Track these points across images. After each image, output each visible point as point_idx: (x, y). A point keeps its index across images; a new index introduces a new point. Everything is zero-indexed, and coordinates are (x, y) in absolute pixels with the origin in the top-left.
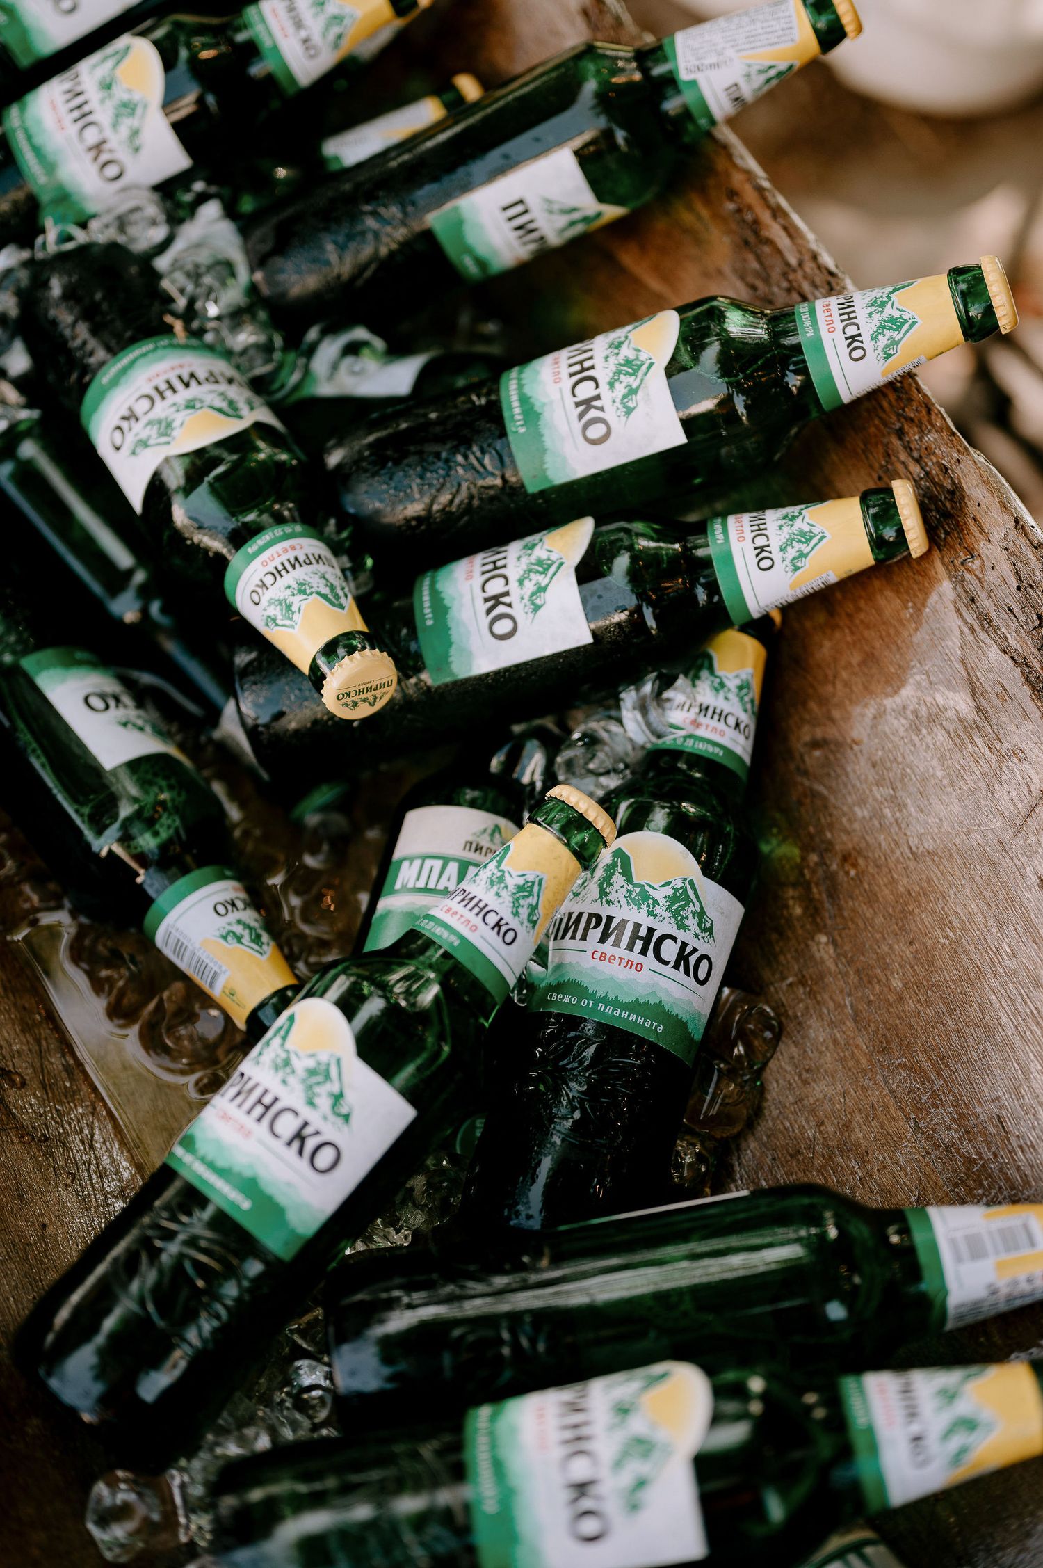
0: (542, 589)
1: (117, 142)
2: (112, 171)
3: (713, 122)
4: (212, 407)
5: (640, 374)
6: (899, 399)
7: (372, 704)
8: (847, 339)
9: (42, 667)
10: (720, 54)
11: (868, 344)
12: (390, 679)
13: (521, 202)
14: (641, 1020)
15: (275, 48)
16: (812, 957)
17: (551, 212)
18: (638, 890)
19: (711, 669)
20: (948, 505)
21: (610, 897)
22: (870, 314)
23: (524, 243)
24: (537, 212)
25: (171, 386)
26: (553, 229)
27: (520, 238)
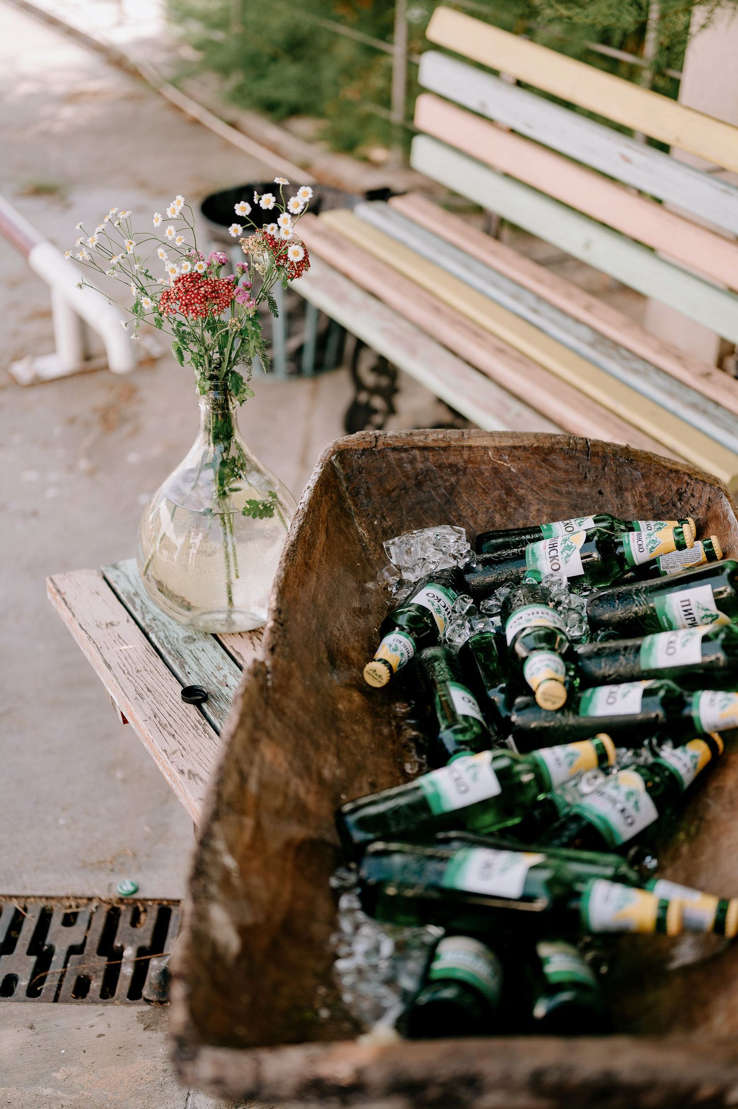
1: (561, 558)
2: (555, 567)
7: (553, 705)
9: (453, 685)
12: (563, 697)
13: (688, 600)
15: (629, 545)
16: (679, 851)
17: (698, 607)
18: (617, 785)
19: (684, 748)
23: (687, 619)
24: (693, 606)
25: (538, 613)
26: (699, 616)
27: (685, 615)
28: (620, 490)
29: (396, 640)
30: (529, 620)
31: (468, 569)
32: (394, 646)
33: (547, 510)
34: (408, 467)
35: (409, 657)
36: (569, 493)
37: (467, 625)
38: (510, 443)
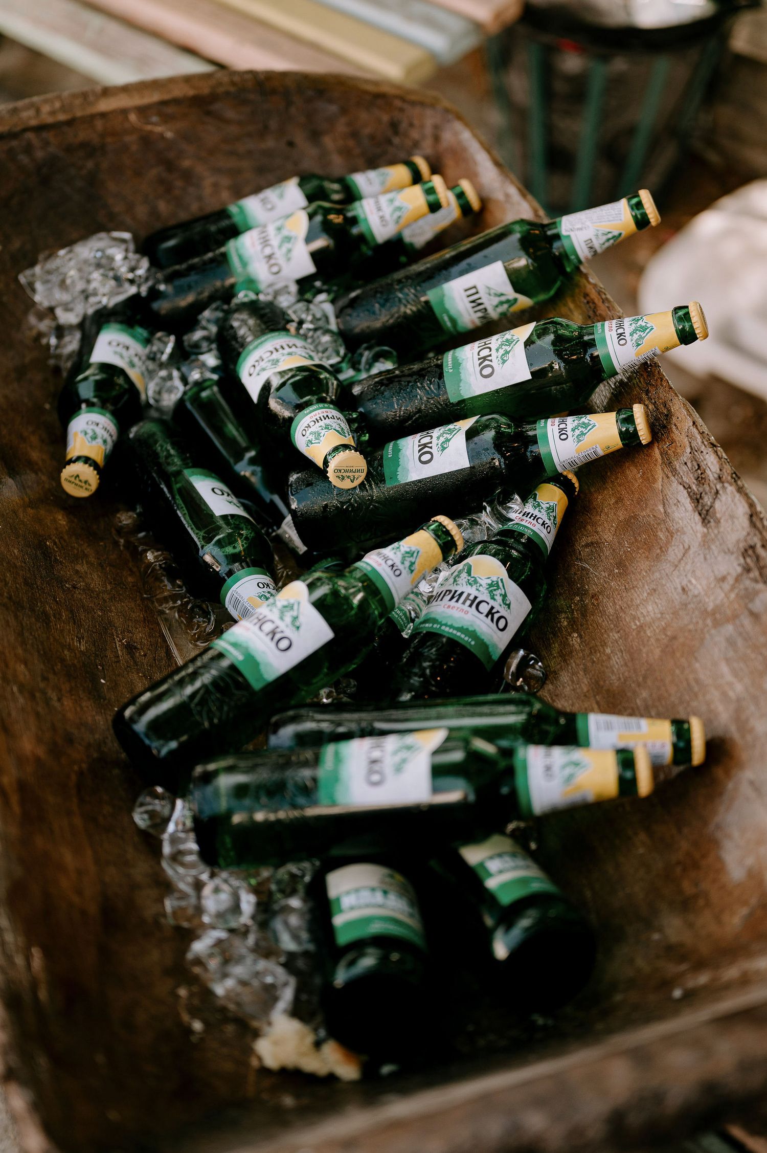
0: (448, 440)
1: (280, 255)
2: (275, 269)
3: (580, 262)
4: (301, 355)
5: (512, 345)
6: (648, 376)
7: (352, 482)
8: (617, 334)
9: (193, 474)
10: (583, 223)
11: (628, 338)
12: (363, 468)
13: (475, 287)
14: (463, 636)
15: (366, 220)
16: (569, 644)
17: (490, 294)
18: (473, 579)
19: (535, 499)
20: (665, 422)
21: (458, 582)
22: (631, 324)
23: (476, 312)
24: (482, 293)
25: (282, 348)
26: (491, 305)
27: (473, 307)
28: (315, 136)
29: (90, 423)
30: (276, 362)
31: (154, 294)
32: (90, 433)
33: (225, 181)
34: (24, 159)
35: (113, 441)
36: (250, 153)
37: (176, 374)
38: (155, 97)
